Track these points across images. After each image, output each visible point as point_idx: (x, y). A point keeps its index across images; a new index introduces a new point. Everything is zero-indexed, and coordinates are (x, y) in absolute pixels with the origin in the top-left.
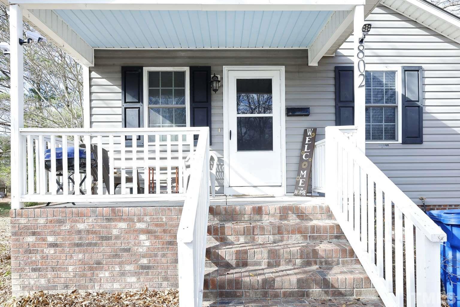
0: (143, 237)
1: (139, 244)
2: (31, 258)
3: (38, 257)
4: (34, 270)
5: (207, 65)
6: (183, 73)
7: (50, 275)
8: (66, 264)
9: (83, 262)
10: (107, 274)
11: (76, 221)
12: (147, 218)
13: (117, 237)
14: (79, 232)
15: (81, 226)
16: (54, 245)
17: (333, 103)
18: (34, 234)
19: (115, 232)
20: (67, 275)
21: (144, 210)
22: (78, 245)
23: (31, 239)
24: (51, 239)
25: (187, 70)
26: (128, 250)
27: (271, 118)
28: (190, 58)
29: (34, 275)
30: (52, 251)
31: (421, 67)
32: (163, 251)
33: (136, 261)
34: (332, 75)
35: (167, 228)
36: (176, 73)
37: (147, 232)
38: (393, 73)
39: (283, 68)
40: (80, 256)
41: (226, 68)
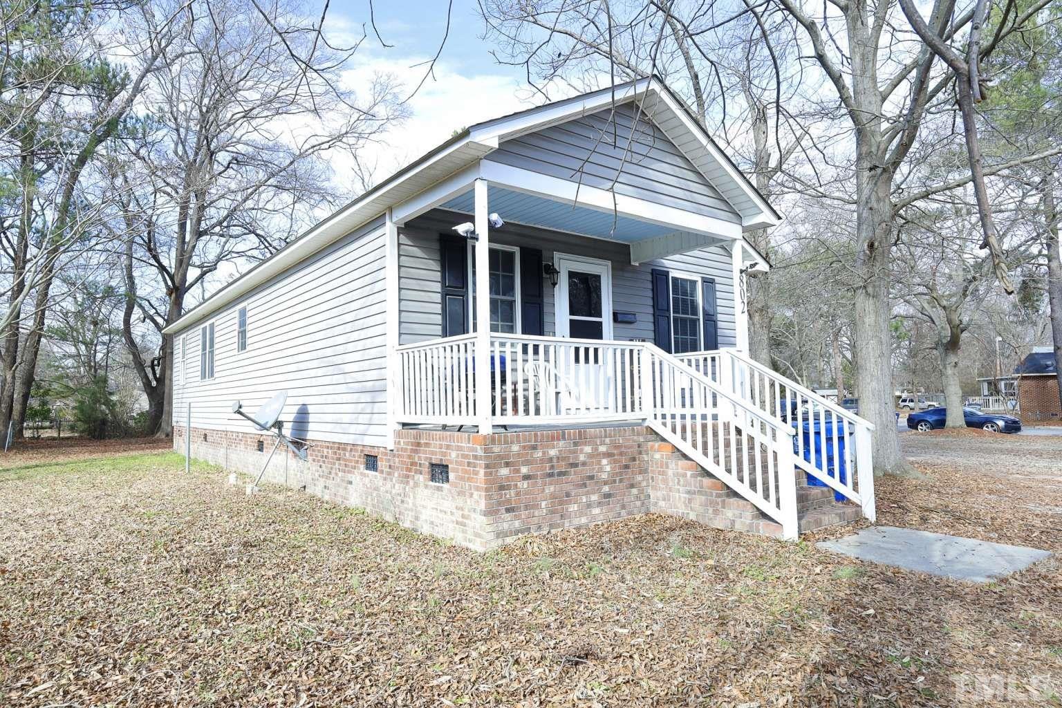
0: (604, 462)
1: (601, 470)
2: (506, 495)
3: (513, 492)
4: (508, 510)
5: (537, 247)
6: (512, 255)
7: (524, 514)
8: (539, 499)
9: (553, 496)
10: (575, 507)
11: (548, 447)
12: (607, 440)
13: (584, 464)
14: (551, 459)
15: (553, 452)
16: (526, 477)
17: (651, 310)
18: (507, 465)
19: (582, 458)
20: (541, 513)
21: (605, 431)
22: (551, 475)
23: (504, 471)
24: (524, 470)
25: (516, 250)
26: (591, 478)
27: (601, 323)
28: (519, 235)
29: (508, 516)
30: (526, 484)
31: (714, 280)
32: (621, 476)
33: (599, 490)
34: (649, 277)
35: (623, 449)
36: (504, 252)
37: (608, 455)
38: (694, 283)
39: (609, 263)
40: (552, 488)
41: (557, 256)
